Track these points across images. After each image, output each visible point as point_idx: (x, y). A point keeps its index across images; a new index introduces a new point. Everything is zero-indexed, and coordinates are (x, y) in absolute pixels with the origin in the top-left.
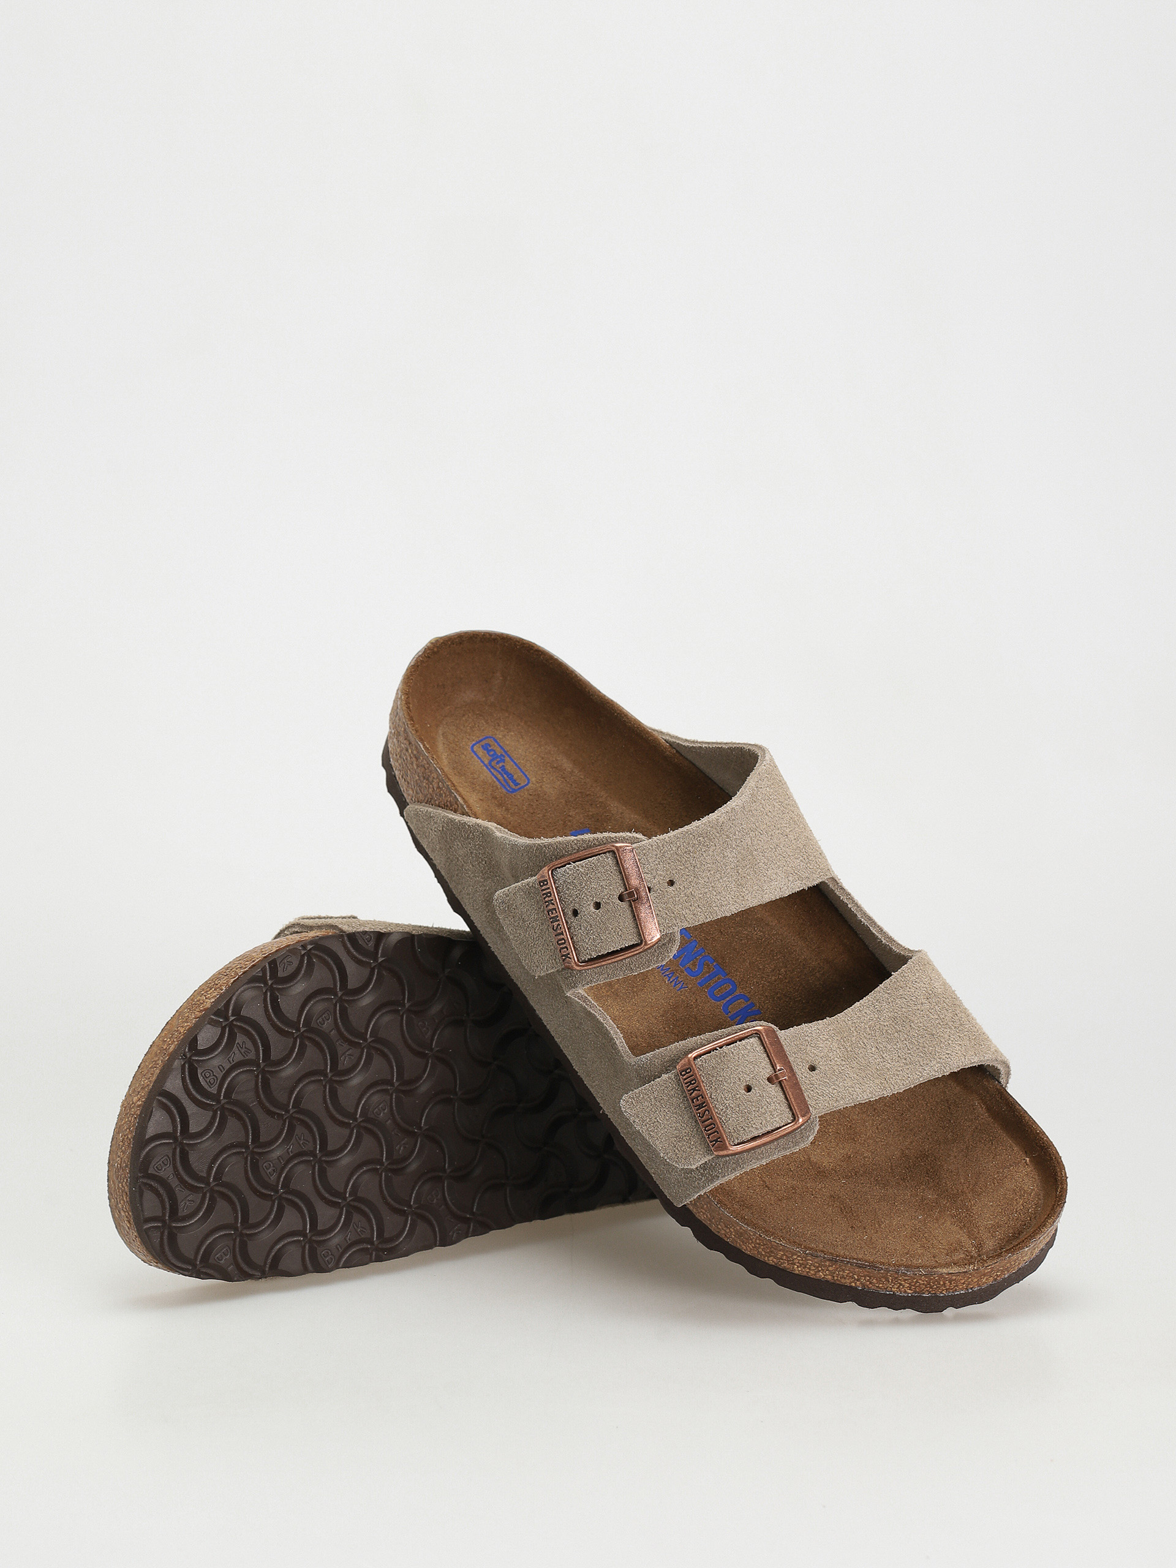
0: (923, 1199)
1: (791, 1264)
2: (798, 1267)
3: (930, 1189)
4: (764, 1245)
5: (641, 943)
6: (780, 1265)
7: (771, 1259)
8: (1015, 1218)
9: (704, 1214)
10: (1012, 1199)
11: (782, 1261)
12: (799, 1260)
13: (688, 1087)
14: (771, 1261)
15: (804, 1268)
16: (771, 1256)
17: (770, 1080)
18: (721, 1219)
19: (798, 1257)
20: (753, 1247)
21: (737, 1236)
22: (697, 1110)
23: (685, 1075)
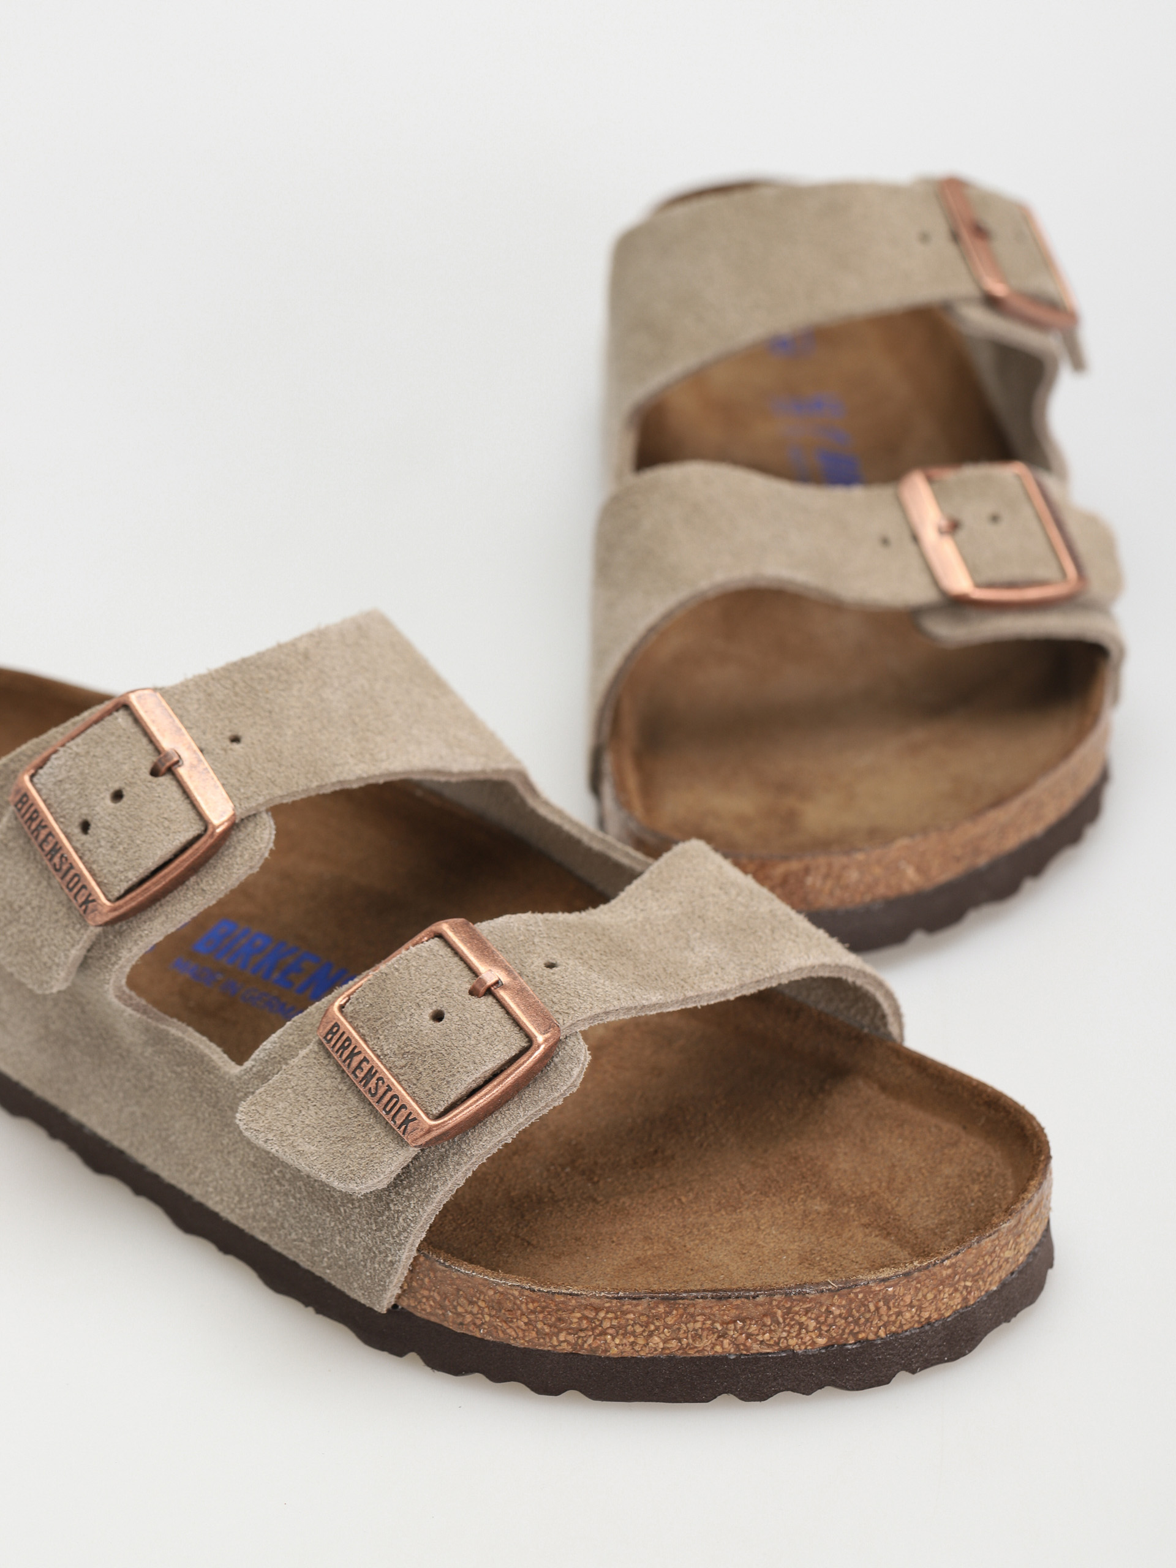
0: (805, 1215)
1: (600, 1334)
2: (613, 1338)
3: (814, 1198)
4: (544, 1308)
5: (206, 830)
6: (582, 1347)
7: (562, 1337)
8: (973, 1209)
9: (428, 1298)
10: (961, 1186)
11: (582, 1334)
12: (611, 1319)
13: (341, 1056)
14: (563, 1342)
15: (624, 1335)
16: (561, 1330)
17: (473, 992)
18: (458, 1290)
19: (607, 1313)
20: (526, 1324)
21: (494, 1313)
22: (365, 1085)
23: (331, 1039)
